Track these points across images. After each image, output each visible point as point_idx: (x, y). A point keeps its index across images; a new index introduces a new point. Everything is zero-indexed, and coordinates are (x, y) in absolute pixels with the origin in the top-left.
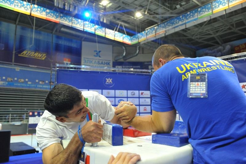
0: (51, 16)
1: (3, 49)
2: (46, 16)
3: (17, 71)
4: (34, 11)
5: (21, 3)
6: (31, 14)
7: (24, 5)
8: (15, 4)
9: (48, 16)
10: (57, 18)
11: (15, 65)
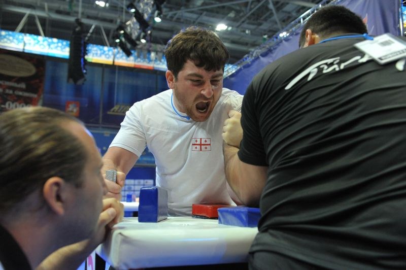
0: (142, 61)
1: (87, 105)
2: (135, 61)
3: (106, 137)
4: (118, 58)
5: (101, 50)
6: (114, 62)
7: (104, 52)
8: (93, 52)
9: (138, 62)
10: (150, 63)
11: (103, 127)
